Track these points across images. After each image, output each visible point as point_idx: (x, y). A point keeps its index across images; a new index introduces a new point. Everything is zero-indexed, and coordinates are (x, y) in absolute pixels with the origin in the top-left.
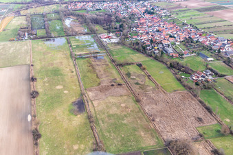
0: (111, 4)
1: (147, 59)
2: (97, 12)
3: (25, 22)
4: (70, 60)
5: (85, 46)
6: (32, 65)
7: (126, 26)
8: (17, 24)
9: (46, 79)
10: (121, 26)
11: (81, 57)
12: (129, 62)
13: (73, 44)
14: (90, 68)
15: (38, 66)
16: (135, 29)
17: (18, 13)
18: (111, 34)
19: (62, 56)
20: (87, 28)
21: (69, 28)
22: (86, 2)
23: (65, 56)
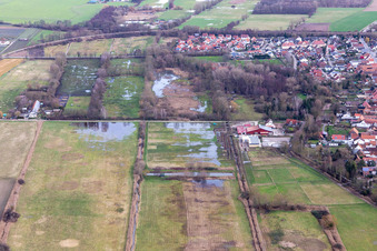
0: (304, 45)
1: (352, 200)
3: (45, 76)
4: (127, 180)
5: (184, 150)
6: (21, 182)
7: (326, 107)
8: (22, 79)
9: (42, 220)
11: (159, 175)
13: (153, 140)
14: (174, 206)
15: (34, 186)
17: (37, 52)
18: (270, 123)
19: (110, 168)
20: (209, 104)
21: (158, 99)
22: (233, 34)
23: (115, 168)
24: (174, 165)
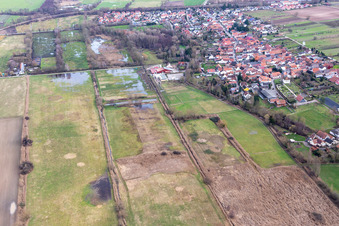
0: (174, 15)
1: (230, 108)
2: (148, 29)
3: (22, 46)
4: (94, 110)
5: (123, 87)
6: (27, 118)
7: (198, 52)
8: (7, 49)
9: (48, 143)
10: (187, 52)
11: (112, 104)
12: (197, 114)
13: (102, 82)
14: (128, 124)
15: (36, 120)
16: (211, 57)
17: (12, 30)
18: (169, 65)
19: (81, 103)
20: (129, 56)
21: (98, 55)
22: (130, 11)
23: (85, 103)
24: (120, 97)
